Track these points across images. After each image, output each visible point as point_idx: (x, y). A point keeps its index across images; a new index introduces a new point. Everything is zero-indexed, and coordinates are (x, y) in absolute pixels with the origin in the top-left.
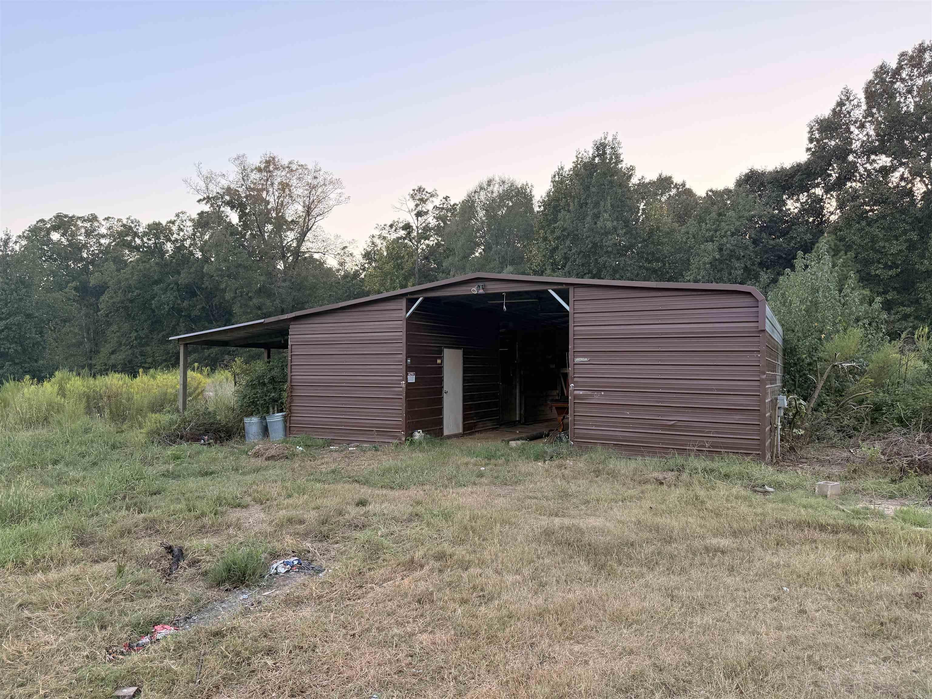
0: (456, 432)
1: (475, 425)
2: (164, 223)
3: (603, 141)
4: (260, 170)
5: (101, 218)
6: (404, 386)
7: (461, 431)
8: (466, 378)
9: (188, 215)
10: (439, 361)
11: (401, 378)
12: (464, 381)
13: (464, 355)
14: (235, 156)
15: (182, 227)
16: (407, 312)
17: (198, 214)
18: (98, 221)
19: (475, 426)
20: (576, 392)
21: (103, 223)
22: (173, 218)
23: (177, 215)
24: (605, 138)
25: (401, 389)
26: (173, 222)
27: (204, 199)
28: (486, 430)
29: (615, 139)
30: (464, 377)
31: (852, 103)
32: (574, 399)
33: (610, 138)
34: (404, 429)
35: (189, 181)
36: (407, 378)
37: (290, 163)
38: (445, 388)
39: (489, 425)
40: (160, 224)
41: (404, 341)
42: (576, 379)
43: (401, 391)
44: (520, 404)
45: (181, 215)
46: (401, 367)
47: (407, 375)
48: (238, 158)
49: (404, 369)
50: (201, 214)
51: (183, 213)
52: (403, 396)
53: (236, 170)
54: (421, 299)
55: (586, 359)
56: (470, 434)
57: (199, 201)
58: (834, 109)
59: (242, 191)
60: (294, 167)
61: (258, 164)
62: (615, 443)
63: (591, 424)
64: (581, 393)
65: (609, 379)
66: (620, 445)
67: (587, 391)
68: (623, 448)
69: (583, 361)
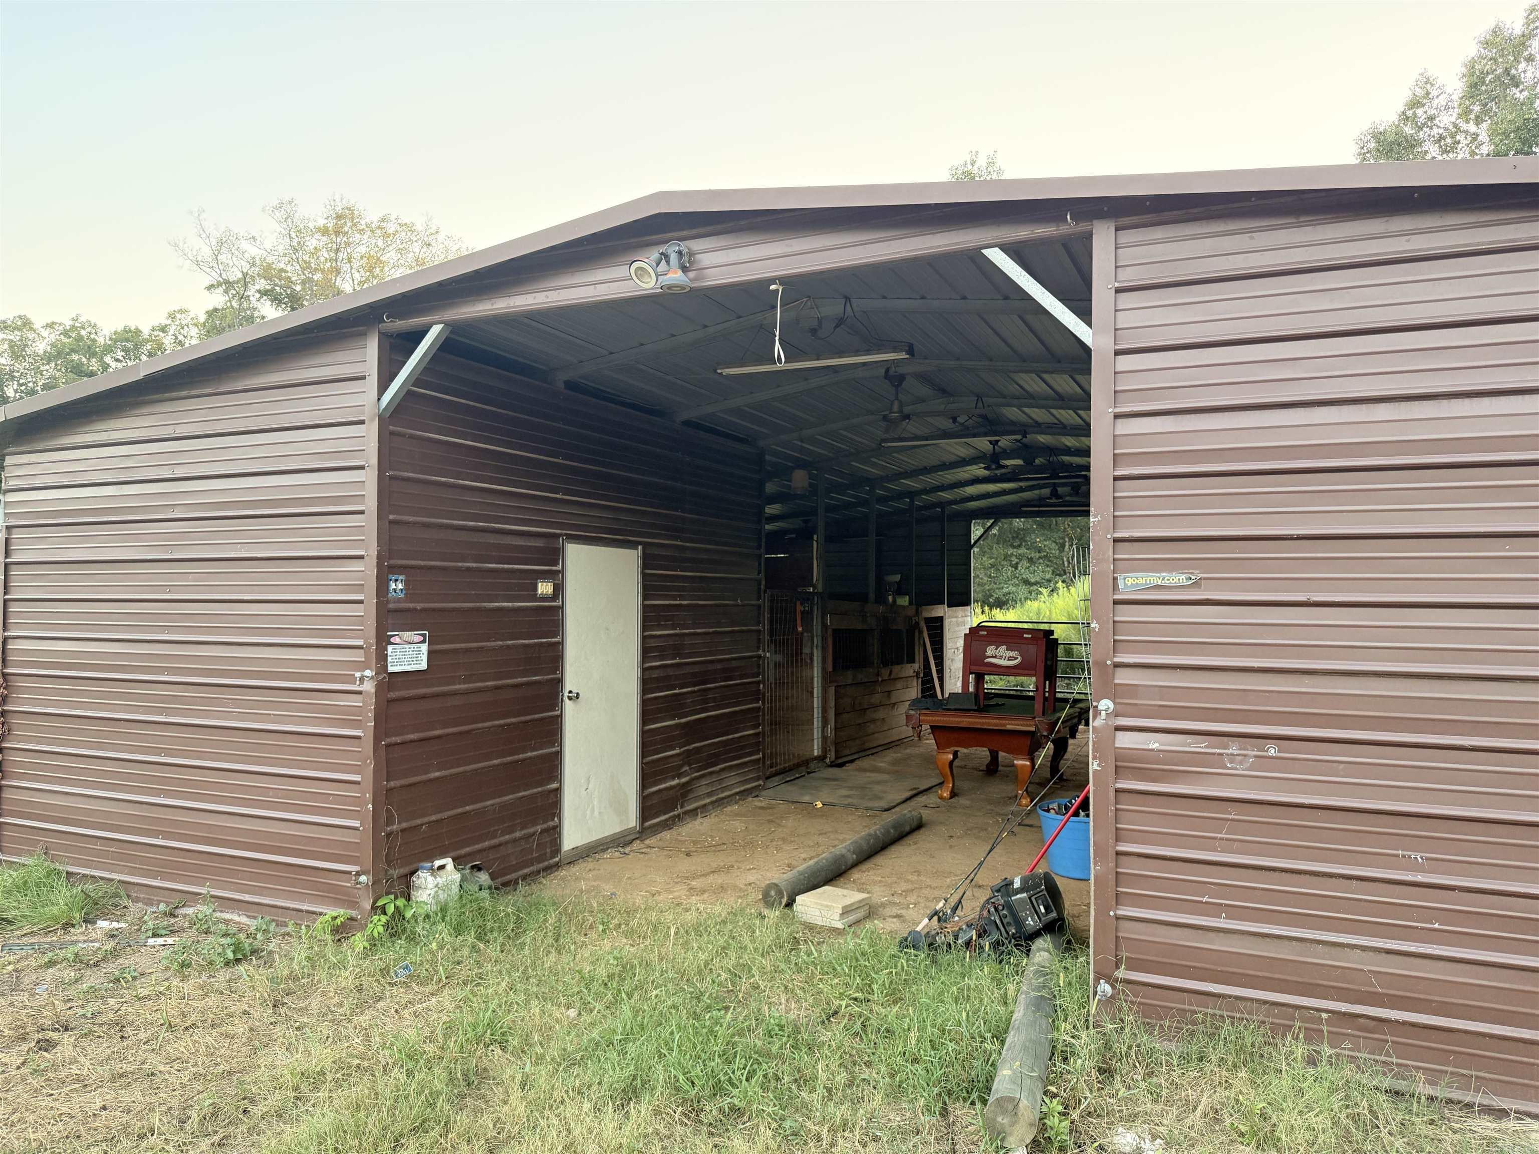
0: (612, 827)
1: (684, 792)
2: (146, 331)
3: (969, 167)
4: (325, 231)
5: (38, 323)
6: (369, 687)
7: (632, 820)
8: (653, 643)
9: (192, 315)
10: (545, 588)
11: (359, 656)
12: (646, 652)
13: (645, 566)
14: (275, 203)
15: (181, 338)
16: (383, 387)
17: (207, 312)
18: (32, 329)
19: (684, 795)
20: (1125, 740)
21: (45, 333)
22: (165, 322)
23: (172, 316)
24: (973, 163)
25: (355, 702)
26: (163, 329)
27: (219, 284)
28: (720, 803)
29: (991, 163)
30: (644, 639)
31: (1436, 101)
32: (1118, 771)
33: (982, 162)
34: (369, 864)
35: (181, 245)
36: (382, 658)
37: (383, 220)
38: (570, 684)
39: (733, 782)
40: (138, 332)
41: (371, 503)
42: (1123, 677)
43: (359, 710)
44: (824, 710)
45: (178, 316)
46: (358, 610)
47: (383, 641)
48: (280, 206)
49: (372, 622)
50: (212, 313)
51: (181, 311)
52: (365, 731)
53: (279, 229)
54: (435, 330)
55: (1179, 578)
56: (666, 825)
57: (210, 288)
58: (1404, 113)
59: (293, 272)
60: (391, 228)
61: (321, 222)
62: (1344, 1007)
63: (1206, 903)
64: (1155, 746)
65: (1306, 679)
66: (1372, 1024)
67: (1189, 739)
68: (1389, 1038)
69: (1158, 587)
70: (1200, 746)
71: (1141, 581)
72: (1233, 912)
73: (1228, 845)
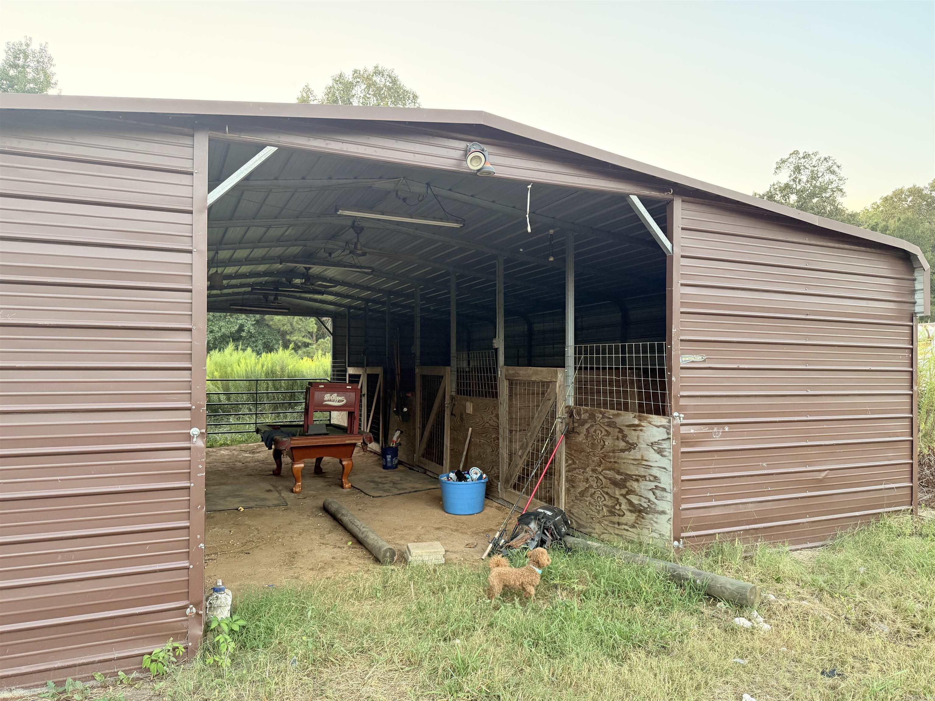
6: (199, 443)
32: (681, 444)
54: (270, 151)
55: (699, 358)
62: (748, 527)
63: (709, 496)
64: (692, 431)
65: (737, 399)
66: (753, 531)
67: (702, 427)
68: (760, 535)
69: (693, 362)
70: (705, 429)
71: (687, 359)
72: (718, 498)
73: (714, 471)
